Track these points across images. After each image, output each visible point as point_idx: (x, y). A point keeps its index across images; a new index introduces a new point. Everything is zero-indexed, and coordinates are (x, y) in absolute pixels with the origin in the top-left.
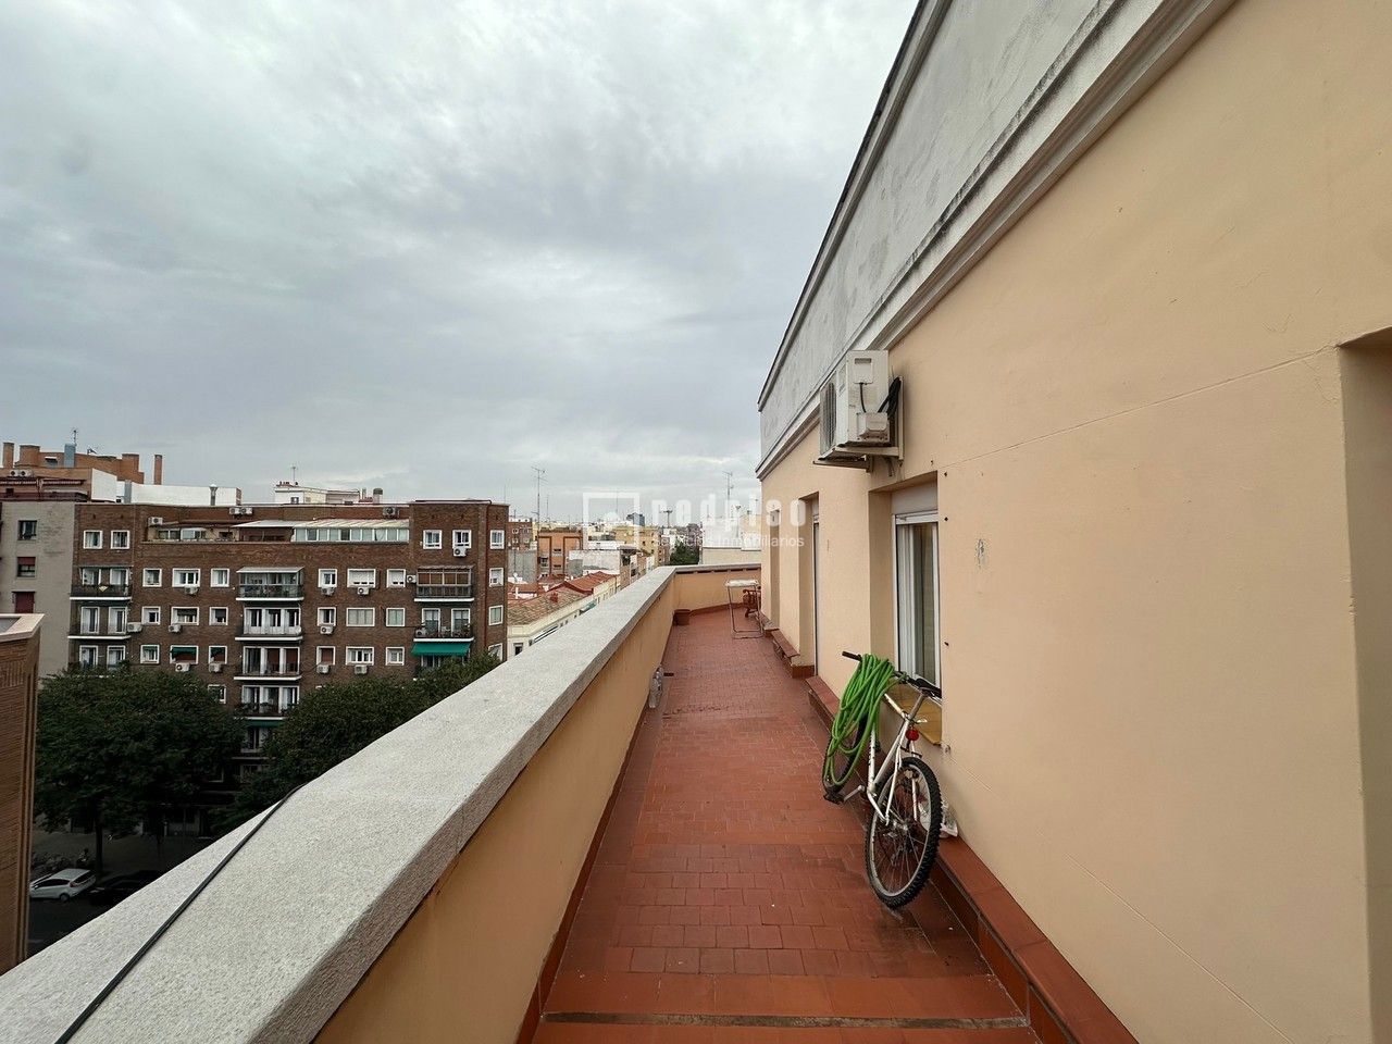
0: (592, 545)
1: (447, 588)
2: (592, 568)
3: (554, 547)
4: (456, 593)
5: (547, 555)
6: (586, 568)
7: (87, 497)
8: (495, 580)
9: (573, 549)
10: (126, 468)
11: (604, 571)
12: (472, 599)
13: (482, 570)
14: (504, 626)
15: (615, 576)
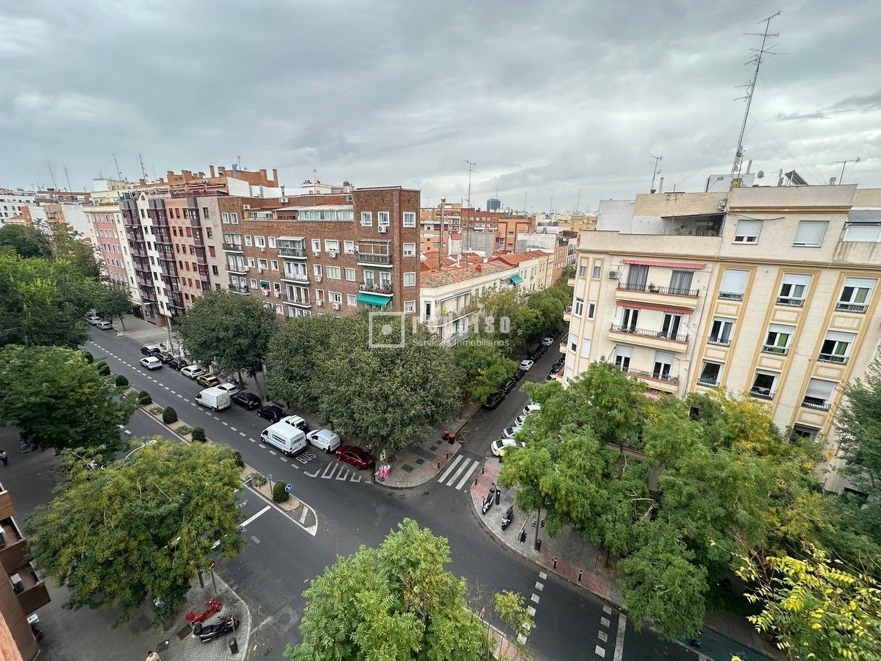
0: (540, 228)
1: (375, 256)
2: (534, 247)
3: (508, 230)
4: (381, 260)
5: (503, 236)
6: (529, 246)
7: (227, 194)
8: (410, 252)
9: (522, 231)
10: (258, 178)
11: (542, 250)
12: (391, 266)
13: (397, 243)
14: (418, 286)
15: (548, 254)
